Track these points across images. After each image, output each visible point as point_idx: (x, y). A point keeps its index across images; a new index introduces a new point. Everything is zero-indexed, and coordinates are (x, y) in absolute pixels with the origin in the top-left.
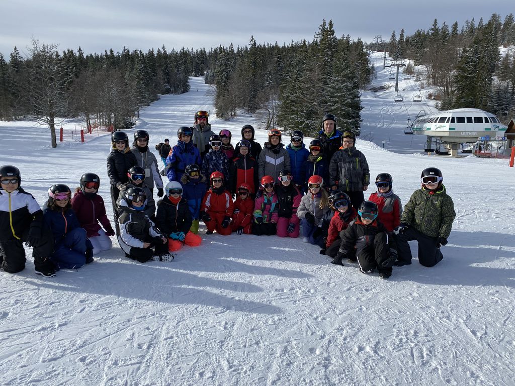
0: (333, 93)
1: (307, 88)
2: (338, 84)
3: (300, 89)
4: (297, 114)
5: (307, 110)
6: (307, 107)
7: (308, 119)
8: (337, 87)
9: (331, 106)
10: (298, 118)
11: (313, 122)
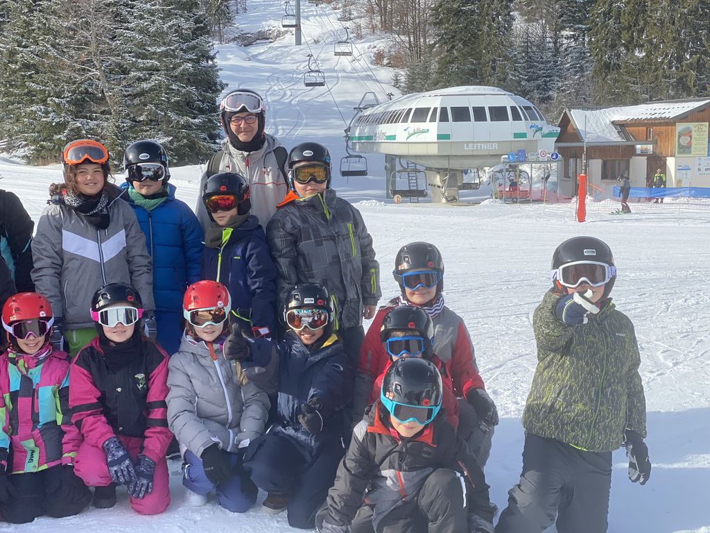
0: (142, 45)
1: (70, 29)
2: (153, 22)
3: (48, 31)
4: (44, 102)
5: (74, 92)
6: (70, 81)
7: (77, 116)
8: (152, 29)
9: (139, 79)
10: (47, 113)
11: (92, 124)
